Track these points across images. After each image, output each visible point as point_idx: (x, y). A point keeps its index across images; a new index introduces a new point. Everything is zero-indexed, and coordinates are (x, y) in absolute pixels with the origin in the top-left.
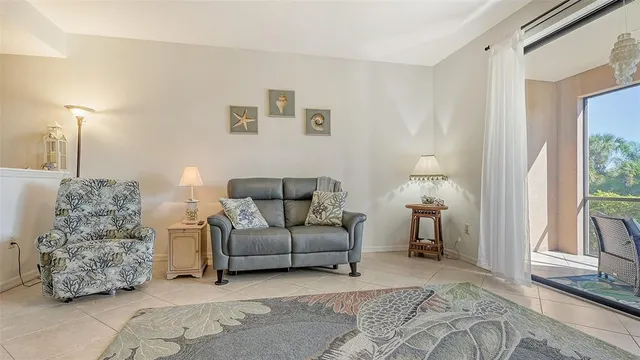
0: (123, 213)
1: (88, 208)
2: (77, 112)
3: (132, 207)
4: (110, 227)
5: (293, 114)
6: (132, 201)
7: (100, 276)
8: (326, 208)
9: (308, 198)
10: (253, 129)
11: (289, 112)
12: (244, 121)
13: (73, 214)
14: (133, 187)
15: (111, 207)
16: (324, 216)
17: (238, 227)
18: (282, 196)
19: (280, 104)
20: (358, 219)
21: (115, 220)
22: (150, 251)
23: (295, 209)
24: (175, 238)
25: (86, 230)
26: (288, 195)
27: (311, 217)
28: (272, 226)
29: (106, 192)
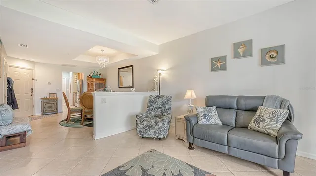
0: (164, 108)
1: (155, 106)
2: (159, 72)
3: (167, 106)
4: (160, 113)
5: (251, 55)
6: (168, 104)
7: (148, 132)
8: (264, 120)
9: (254, 110)
10: (224, 68)
11: (248, 53)
12: (219, 65)
13: (151, 107)
14: (169, 99)
15: (161, 106)
16: (261, 126)
17: (200, 123)
18: (236, 107)
19: (241, 50)
20: (290, 136)
21: (162, 111)
22: (166, 126)
23: (243, 116)
24: (178, 122)
25: (153, 113)
26: (240, 107)
27: (252, 125)
28: (225, 125)
29: (160, 101)
